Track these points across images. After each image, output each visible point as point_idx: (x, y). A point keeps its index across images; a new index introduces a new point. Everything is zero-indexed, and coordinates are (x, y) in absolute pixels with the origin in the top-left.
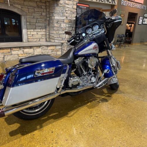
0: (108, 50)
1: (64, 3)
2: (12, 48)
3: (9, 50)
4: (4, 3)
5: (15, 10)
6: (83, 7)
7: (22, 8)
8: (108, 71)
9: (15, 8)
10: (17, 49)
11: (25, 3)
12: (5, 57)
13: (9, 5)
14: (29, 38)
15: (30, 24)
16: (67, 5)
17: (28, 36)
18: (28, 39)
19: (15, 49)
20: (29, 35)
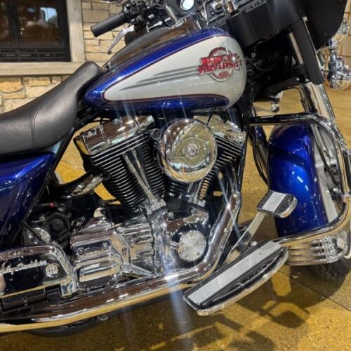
0: (310, 85)
2: (25, 79)
3: (18, 85)
8: (283, 207)
10: (43, 83)
12: (5, 104)
14: (89, 49)
15: (92, 9)
17: (84, 43)
18: (85, 52)
19: (35, 82)
20: (88, 42)
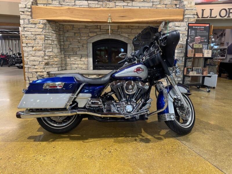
1: (174, 26)
4: (113, 33)
5: (122, 39)
6: (199, 27)
7: (129, 36)
9: (122, 37)
11: (132, 31)
13: (110, 35)
16: (177, 27)
